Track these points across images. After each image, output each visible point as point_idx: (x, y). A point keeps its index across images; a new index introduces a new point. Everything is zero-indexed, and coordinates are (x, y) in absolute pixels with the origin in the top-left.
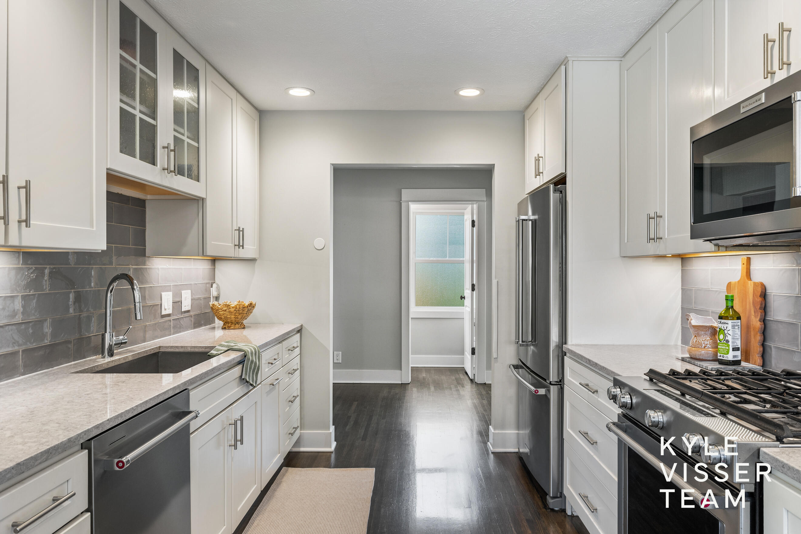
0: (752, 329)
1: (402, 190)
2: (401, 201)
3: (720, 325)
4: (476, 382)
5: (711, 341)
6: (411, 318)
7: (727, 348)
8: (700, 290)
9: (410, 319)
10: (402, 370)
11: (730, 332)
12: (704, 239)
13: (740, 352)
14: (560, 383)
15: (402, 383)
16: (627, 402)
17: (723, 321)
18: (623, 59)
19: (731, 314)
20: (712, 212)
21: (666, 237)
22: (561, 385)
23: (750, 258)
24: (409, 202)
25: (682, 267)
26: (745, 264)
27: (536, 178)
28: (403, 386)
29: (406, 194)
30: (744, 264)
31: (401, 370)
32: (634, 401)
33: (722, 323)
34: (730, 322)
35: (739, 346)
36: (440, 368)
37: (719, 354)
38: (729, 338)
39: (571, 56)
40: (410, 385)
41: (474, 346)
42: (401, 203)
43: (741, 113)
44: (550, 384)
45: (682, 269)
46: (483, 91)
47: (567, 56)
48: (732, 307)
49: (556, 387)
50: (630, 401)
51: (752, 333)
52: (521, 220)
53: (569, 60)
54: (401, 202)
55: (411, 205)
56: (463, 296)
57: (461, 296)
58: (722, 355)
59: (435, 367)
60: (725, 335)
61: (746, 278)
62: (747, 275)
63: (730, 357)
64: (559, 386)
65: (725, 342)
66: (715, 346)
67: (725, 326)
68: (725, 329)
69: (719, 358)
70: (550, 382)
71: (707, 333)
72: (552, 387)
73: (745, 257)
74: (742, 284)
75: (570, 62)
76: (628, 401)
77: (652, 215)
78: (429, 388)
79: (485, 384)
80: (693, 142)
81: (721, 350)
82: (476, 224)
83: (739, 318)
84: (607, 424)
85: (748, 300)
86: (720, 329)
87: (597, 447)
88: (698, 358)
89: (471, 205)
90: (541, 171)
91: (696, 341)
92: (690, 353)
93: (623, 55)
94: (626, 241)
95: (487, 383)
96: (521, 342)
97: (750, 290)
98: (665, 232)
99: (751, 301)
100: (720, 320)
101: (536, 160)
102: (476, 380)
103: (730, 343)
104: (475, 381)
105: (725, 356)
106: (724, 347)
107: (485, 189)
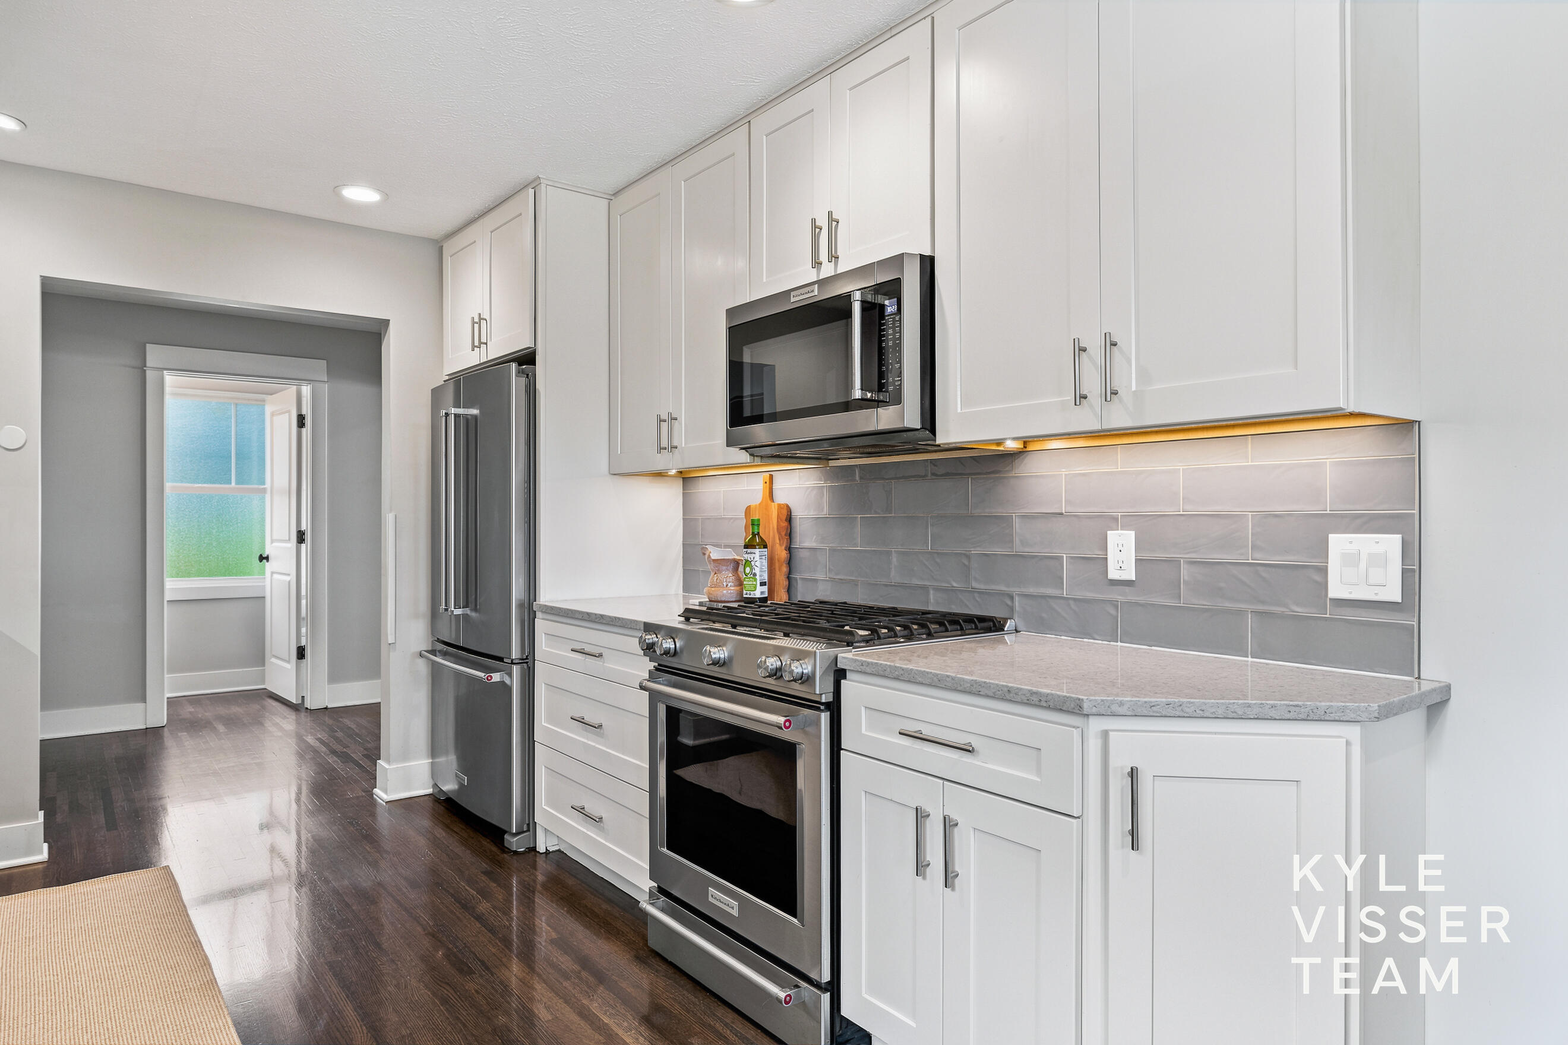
0: (776, 561)
1: (147, 345)
2: (145, 366)
3: (746, 556)
4: (307, 708)
5: (733, 578)
6: (168, 601)
7: (755, 583)
8: (709, 519)
9: (165, 603)
10: (147, 701)
11: (758, 564)
12: (740, 446)
13: (766, 587)
14: (528, 662)
15: (147, 728)
16: (670, 648)
17: (749, 550)
18: (613, 198)
19: (758, 541)
20: (754, 414)
21: (683, 445)
22: (527, 663)
23: (772, 475)
24: (165, 372)
25: (683, 490)
26: (768, 483)
27: (474, 350)
28: (153, 734)
29: (155, 355)
30: (766, 483)
31: (145, 703)
32: (678, 645)
33: (749, 553)
34: (757, 551)
35: (766, 581)
36: (219, 695)
37: (745, 592)
38: (757, 571)
39: (544, 177)
40: (165, 727)
41: (303, 643)
42: (145, 370)
43: (792, 301)
44: (512, 663)
45: (683, 493)
46: (386, 196)
47: (540, 176)
48: (758, 534)
49: (519, 666)
50: (674, 646)
51: (777, 565)
52: (453, 415)
53: (541, 183)
54: (145, 368)
55: (167, 376)
56: (265, 555)
57: (261, 555)
58: (748, 592)
59: (212, 694)
60: (752, 569)
61: (768, 499)
62: (770, 497)
63: (757, 594)
64: (524, 664)
65: (752, 576)
66: (740, 583)
67: (752, 556)
68: (752, 559)
69: (745, 596)
70: (512, 660)
71: (729, 568)
72: (515, 667)
73: (767, 474)
74: (764, 507)
75: (543, 186)
76: (671, 646)
77: (664, 416)
78: (214, 729)
79: (326, 708)
80: (729, 328)
81: (748, 587)
82: (308, 421)
83: (765, 547)
84: (640, 683)
85: (771, 526)
86: (747, 561)
87: (602, 731)
88: (719, 599)
89: (295, 387)
90: (484, 340)
91: (717, 579)
92: (711, 596)
93: (614, 192)
94: (619, 453)
95: (329, 706)
96: (453, 607)
97: (774, 513)
98: (680, 440)
99: (776, 527)
100: (746, 550)
101: (474, 323)
102: (308, 704)
103: (758, 577)
104: (306, 706)
105: (752, 592)
106: (751, 583)
107: (325, 361)
